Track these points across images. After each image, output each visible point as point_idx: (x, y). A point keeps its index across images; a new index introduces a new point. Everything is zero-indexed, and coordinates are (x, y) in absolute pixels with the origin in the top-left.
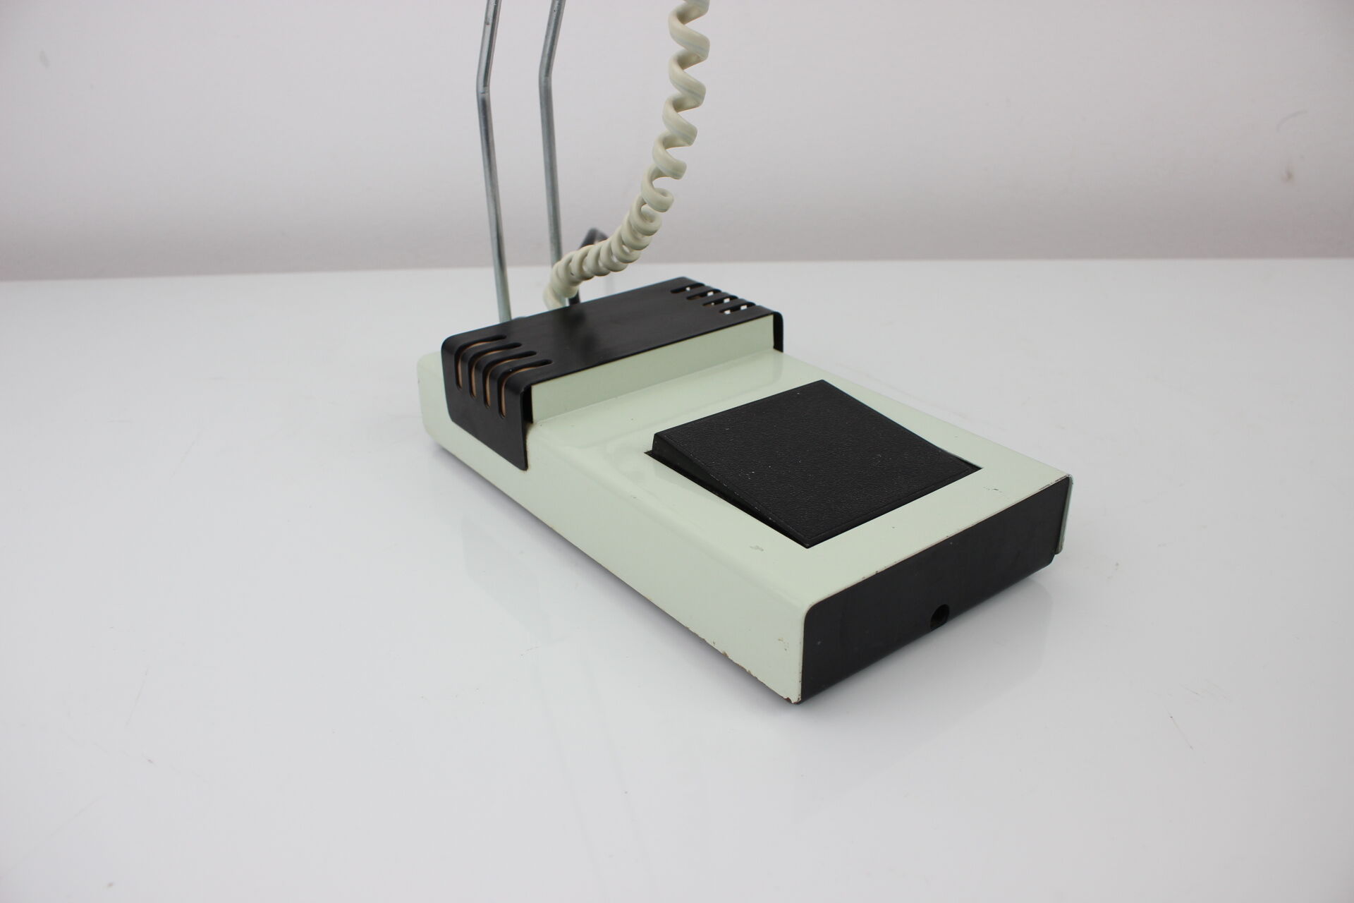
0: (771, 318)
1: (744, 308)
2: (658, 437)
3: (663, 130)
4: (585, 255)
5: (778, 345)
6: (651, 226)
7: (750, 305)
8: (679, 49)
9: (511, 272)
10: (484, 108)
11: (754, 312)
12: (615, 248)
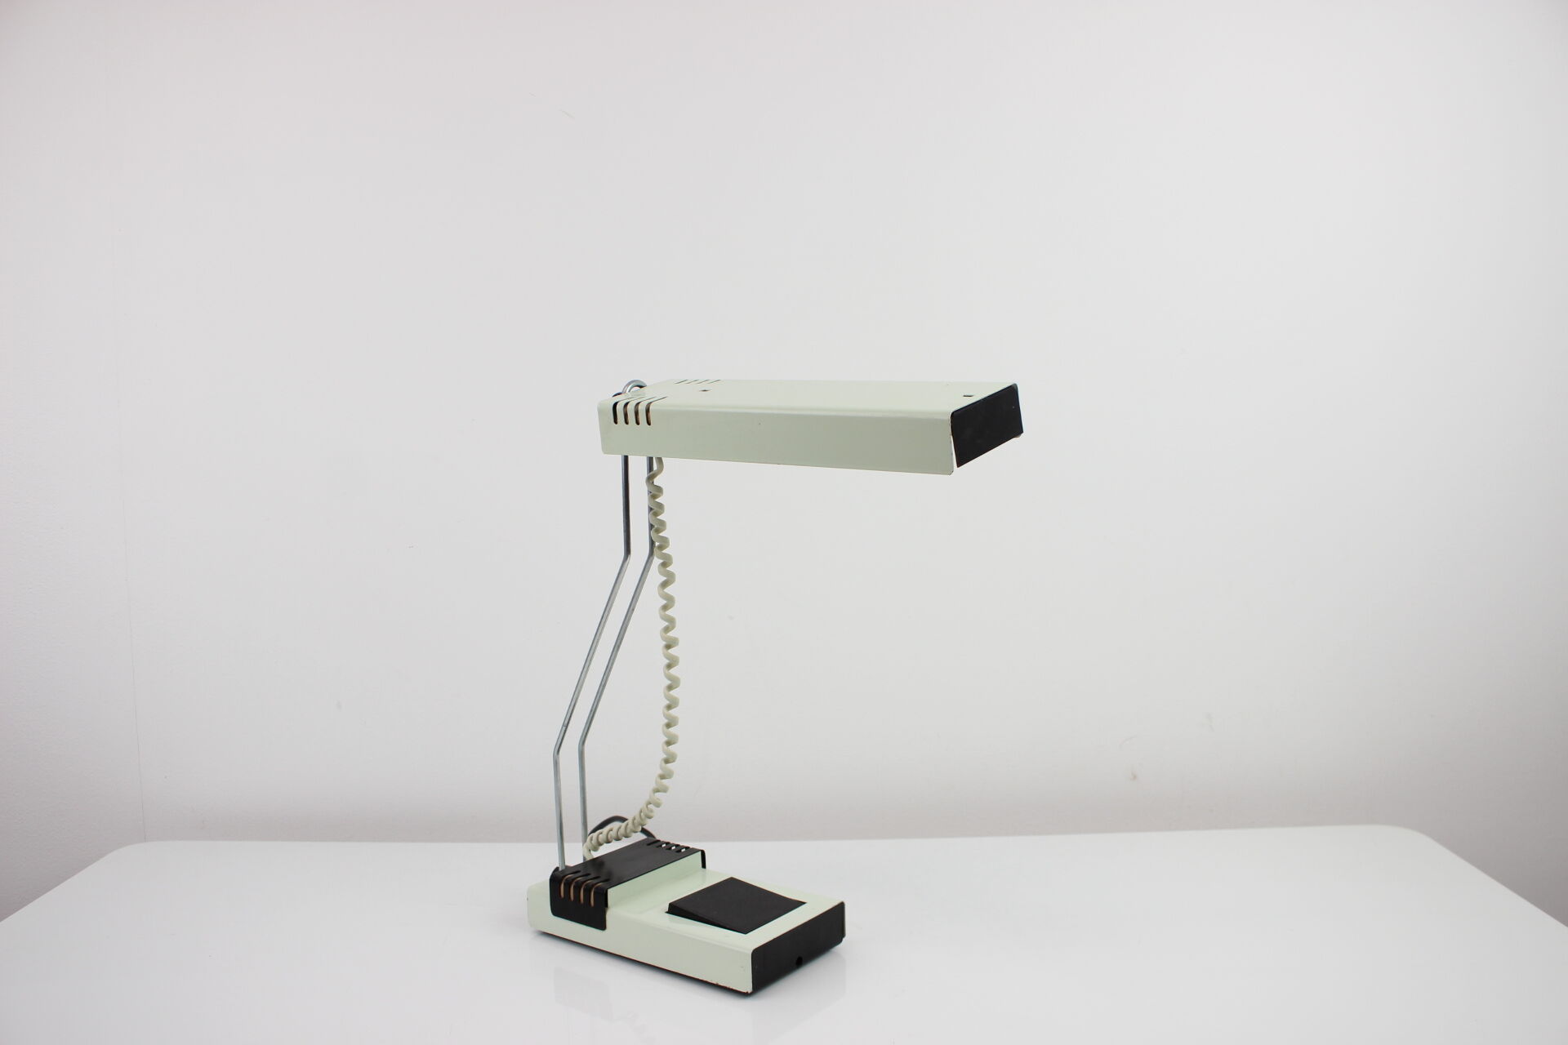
0: (700, 853)
1: (683, 850)
2: (671, 905)
3: (660, 772)
4: (620, 828)
5: (704, 866)
6: (651, 814)
7: (687, 848)
8: (666, 739)
9: (566, 845)
10: (556, 764)
11: (690, 851)
12: (630, 825)
